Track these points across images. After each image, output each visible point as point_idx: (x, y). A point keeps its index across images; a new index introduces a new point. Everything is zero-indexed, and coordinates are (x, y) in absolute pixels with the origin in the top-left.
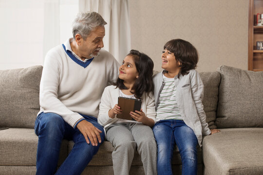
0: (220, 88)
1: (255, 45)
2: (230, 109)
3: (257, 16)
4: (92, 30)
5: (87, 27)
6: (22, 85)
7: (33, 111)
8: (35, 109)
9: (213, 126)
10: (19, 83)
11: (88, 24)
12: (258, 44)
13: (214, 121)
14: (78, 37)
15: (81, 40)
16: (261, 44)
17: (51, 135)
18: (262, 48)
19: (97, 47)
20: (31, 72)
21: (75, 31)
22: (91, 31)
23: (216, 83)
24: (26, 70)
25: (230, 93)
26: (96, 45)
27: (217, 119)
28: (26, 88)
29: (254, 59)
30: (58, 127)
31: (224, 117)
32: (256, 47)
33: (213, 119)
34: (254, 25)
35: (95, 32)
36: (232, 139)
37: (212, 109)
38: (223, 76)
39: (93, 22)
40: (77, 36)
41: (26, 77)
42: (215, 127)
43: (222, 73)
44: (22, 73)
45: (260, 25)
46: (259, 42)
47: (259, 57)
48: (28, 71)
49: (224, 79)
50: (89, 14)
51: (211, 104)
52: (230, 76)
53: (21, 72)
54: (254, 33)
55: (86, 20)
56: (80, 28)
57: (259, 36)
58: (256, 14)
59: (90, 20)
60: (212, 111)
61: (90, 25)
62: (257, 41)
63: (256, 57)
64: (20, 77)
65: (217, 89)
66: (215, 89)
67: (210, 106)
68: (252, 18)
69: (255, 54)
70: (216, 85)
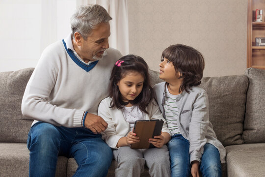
0: (248, 95)
1: (254, 41)
2: (259, 121)
3: (256, 11)
4: (93, 27)
5: (86, 24)
6: (12, 92)
7: (25, 122)
8: (27, 120)
9: (240, 140)
10: (8, 88)
11: (88, 21)
12: (257, 40)
13: (241, 135)
14: (77, 36)
15: (82, 39)
16: (260, 40)
17: (44, 150)
18: (260, 44)
19: (102, 48)
20: (22, 76)
21: (74, 29)
22: (92, 29)
23: (243, 89)
24: (16, 73)
25: (260, 101)
26: (100, 46)
27: (245, 132)
28: (16, 94)
29: (253, 56)
30: (52, 141)
31: (252, 129)
32: (254, 44)
33: (240, 132)
34: (253, 21)
35: (97, 30)
36: (263, 156)
37: (238, 120)
38: (252, 80)
39: (94, 18)
40: (76, 34)
41: (16, 81)
42: (242, 142)
43: (251, 76)
44: (12, 77)
45: (259, 21)
46: (258, 38)
47: (258, 53)
48: (19, 75)
49: (252, 84)
50: (89, 8)
51: (237, 113)
52: (260, 80)
53: (10, 75)
54: (253, 29)
55: (87, 16)
56: (78, 25)
57: (257, 32)
58: (255, 10)
59: (91, 16)
60: (238, 122)
61: (90, 22)
62: (256, 37)
63: (255, 53)
64: (9, 81)
65: (244, 97)
66: (242, 96)
67: (236, 117)
68: (251, 14)
69: (254, 50)
70: (242, 91)
